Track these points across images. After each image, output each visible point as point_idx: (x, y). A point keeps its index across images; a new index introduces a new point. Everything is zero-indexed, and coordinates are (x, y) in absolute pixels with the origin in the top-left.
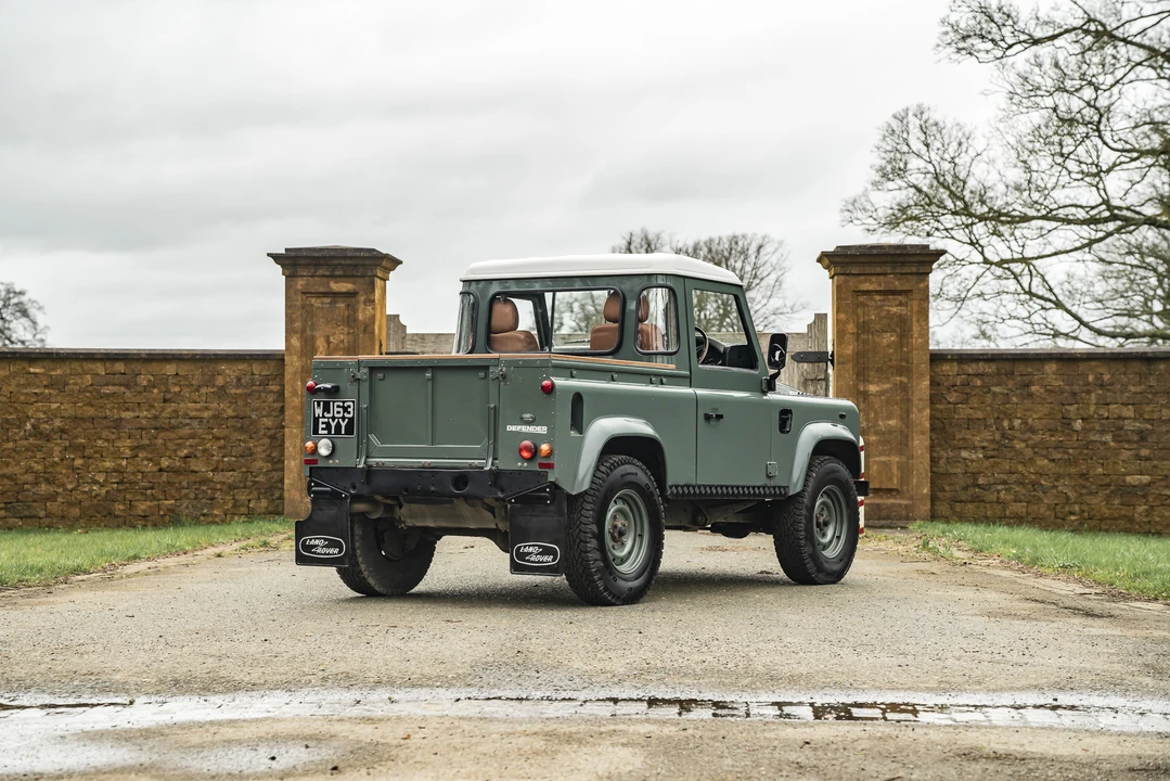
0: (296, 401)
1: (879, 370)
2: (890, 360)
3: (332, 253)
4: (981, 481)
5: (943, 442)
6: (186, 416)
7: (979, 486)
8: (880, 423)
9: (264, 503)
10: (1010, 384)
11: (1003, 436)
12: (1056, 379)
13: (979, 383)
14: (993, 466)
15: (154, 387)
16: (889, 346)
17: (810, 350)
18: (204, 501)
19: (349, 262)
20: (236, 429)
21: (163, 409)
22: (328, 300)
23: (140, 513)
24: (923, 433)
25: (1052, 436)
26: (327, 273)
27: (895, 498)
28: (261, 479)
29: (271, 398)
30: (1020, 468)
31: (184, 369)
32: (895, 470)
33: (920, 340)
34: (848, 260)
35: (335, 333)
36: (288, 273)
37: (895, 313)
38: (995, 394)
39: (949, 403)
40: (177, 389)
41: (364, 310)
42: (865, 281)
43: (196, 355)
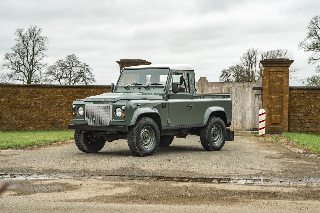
1: (275, 92)
2: (278, 89)
4: (303, 122)
5: (292, 111)
8: (275, 106)
10: (311, 96)
11: (309, 110)
15: (88, 95)
16: (278, 86)
17: (257, 87)
24: (287, 109)
27: (279, 126)
30: (313, 118)
31: (95, 90)
32: (279, 118)
33: (286, 84)
34: (267, 63)
36: (121, 66)
37: (280, 77)
38: (307, 99)
39: (294, 101)
42: (272, 68)
43: (98, 87)
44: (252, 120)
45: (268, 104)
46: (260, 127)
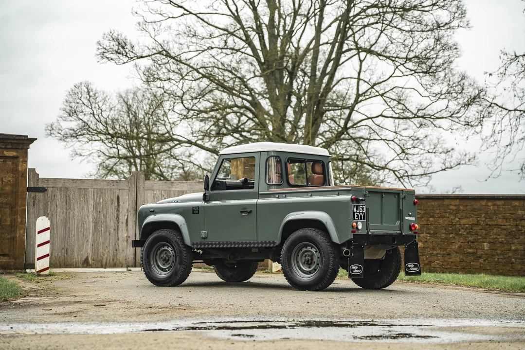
3: (7, 137)
19: (15, 142)
26: (3, 147)
35: (6, 177)
41: (22, 166)
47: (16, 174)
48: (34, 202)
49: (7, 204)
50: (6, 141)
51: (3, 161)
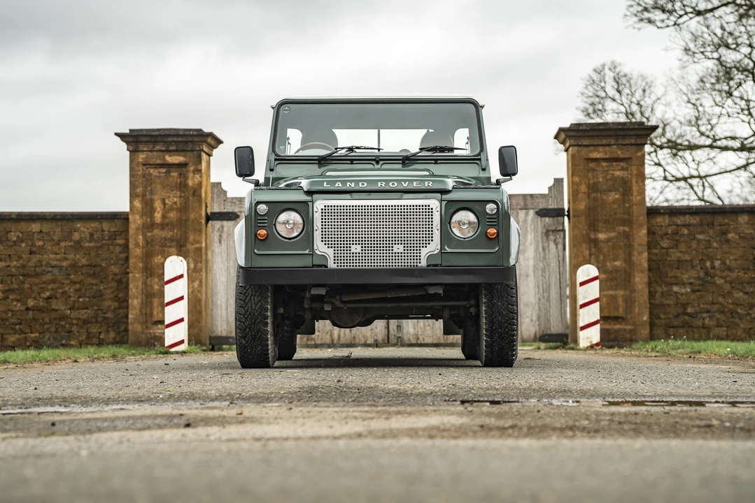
0: (138, 251)
1: (606, 222)
2: (615, 213)
3: (167, 132)
4: (690, 310)
5: (658, 280)
6: (48, 265)
7: (688, 314)
8: (608, 264)
9: (112, 335)
10: (711, 232)
11: (707, 274)
12: (747, 228)
13: (686, 232)
14: (699, 299)
15: (22, 241)
16: (614, 202)
17: (550, 207)
18: (63, 333)
19: (180, 139)
20: (89, 275)
21: (29, 260)
22: (163, 170)
23: (10, 344)
24: (642, 272)
25: (746, 273)
26: (163, 149)
27: (620, 324)
28: (109, 315)
29: (118, 249)
30: (721, 299)
31: (46, 227)
32: (620, 301)
33: (638, 198)
34: (581, 134)
36: (131, 148)
37: (618, 176)
38: (699, 241)
39: (662, 248)
40: (41, 243)
41: (193, 177)
42: (594, 151)
43: (57, 215)
44: (539, 308)
45: (588, 257)
46: (583, 321)
47: (184, 192)
48: (220, 236)
49: (172, 240)
50: (165, 140)
51: (166, 173)
